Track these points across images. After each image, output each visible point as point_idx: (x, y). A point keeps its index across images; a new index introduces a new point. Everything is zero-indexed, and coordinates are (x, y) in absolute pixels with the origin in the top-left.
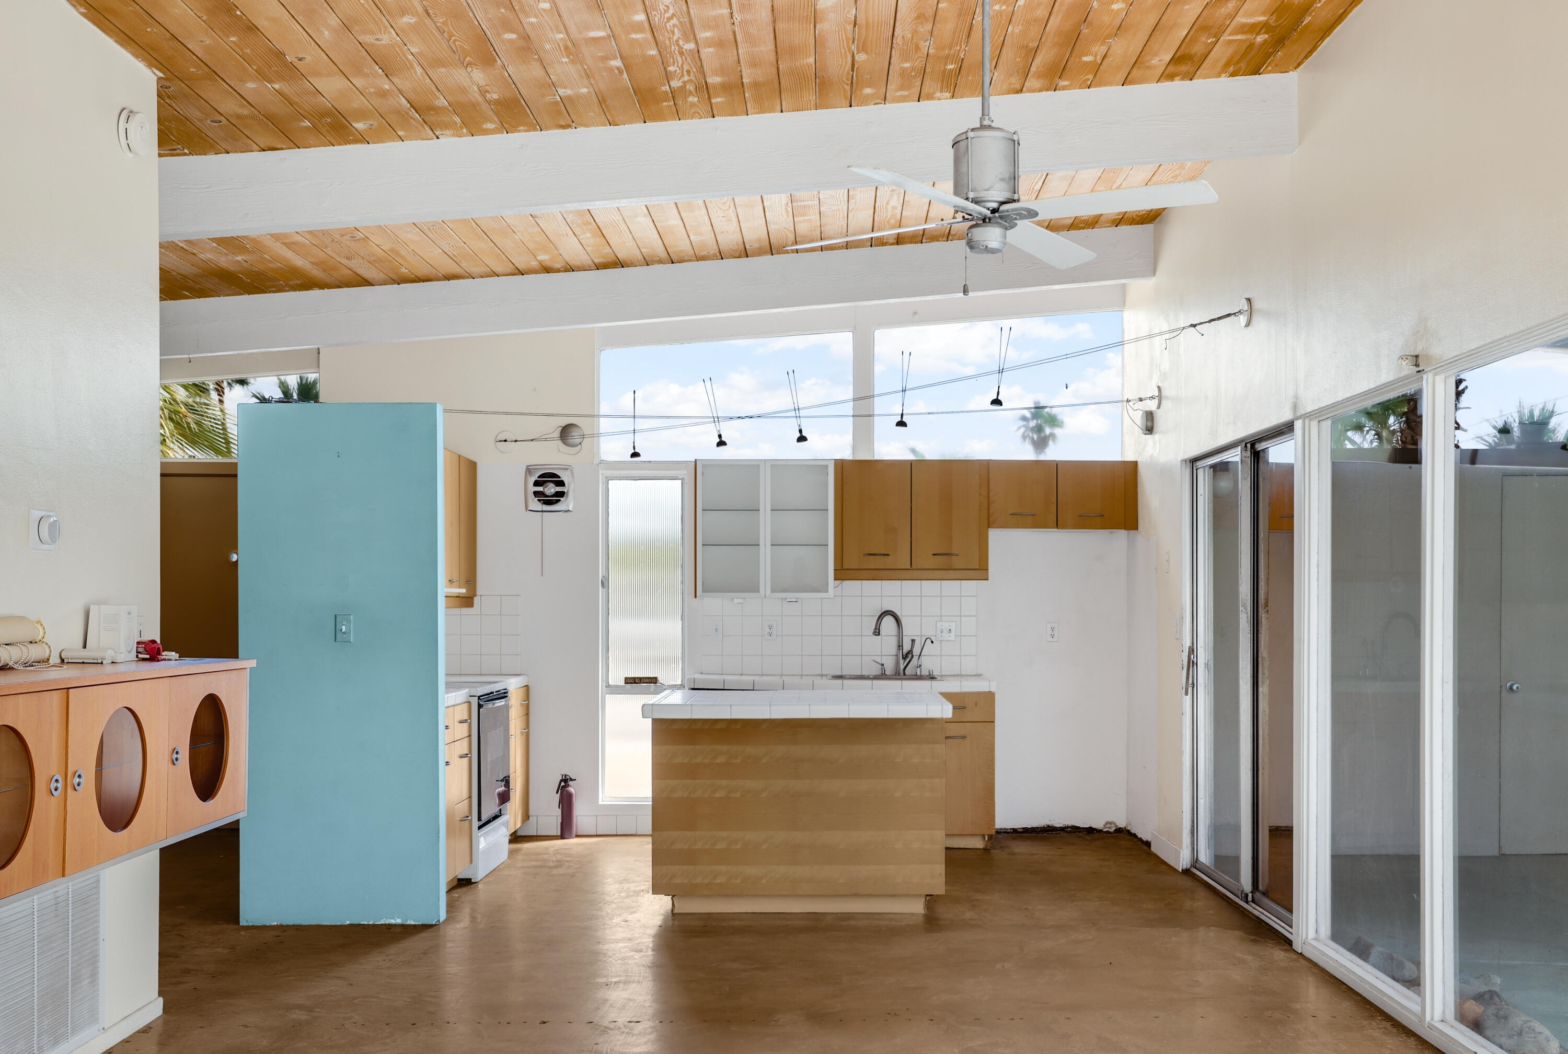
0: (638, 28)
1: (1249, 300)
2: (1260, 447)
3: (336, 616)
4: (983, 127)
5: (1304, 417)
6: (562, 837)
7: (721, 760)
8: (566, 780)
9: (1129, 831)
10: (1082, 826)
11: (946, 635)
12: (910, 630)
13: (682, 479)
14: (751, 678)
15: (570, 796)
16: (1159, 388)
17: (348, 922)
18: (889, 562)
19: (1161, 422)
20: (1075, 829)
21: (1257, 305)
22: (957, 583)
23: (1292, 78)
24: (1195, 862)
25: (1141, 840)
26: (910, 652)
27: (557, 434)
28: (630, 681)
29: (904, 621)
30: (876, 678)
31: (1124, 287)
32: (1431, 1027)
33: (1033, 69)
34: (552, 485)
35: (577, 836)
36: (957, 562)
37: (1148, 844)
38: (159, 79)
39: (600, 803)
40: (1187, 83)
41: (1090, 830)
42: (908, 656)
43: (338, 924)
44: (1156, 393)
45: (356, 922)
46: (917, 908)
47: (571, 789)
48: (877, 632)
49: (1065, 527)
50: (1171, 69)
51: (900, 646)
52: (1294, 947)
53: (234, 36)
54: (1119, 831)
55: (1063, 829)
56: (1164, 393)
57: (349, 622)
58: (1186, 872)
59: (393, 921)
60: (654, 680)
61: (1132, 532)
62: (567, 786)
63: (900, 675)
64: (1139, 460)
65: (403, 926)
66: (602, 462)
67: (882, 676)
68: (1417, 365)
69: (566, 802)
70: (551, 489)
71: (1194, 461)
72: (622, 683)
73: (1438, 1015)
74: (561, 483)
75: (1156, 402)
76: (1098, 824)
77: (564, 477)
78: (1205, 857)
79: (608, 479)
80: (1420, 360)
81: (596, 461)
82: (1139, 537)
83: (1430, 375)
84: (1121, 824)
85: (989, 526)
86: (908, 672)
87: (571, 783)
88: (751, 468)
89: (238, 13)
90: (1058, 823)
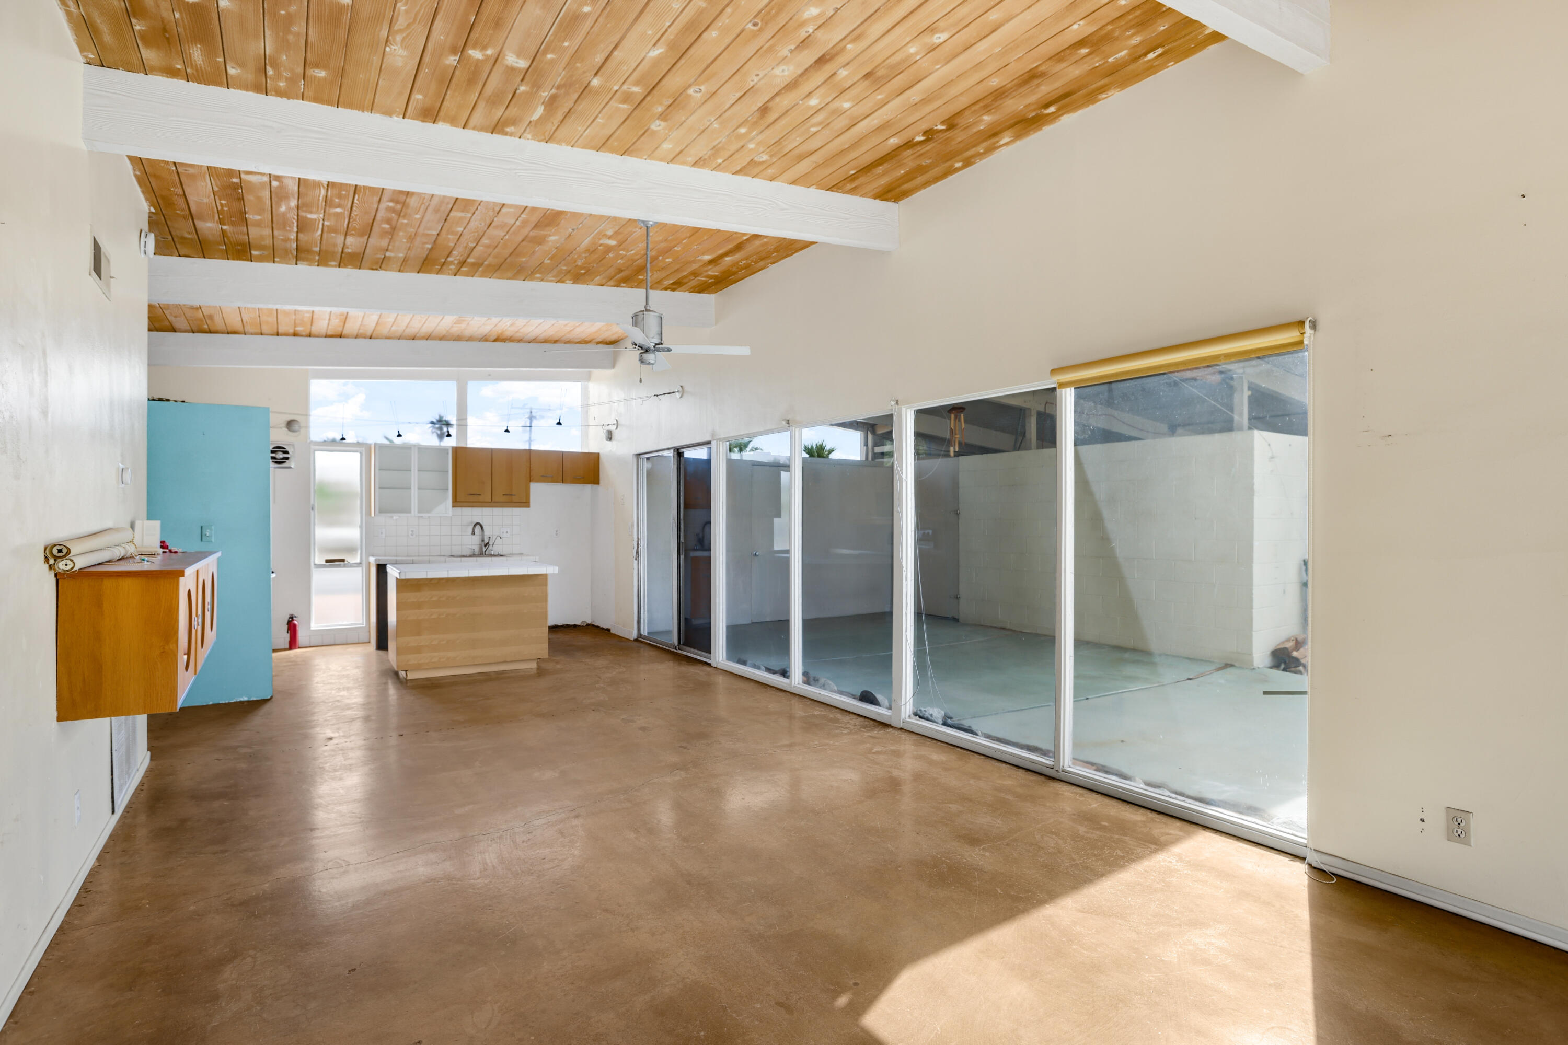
0: (453, 233)
1: (681, 386)
2: (681, 451)
3: (202, 527)
4: (647, 310)
5: (717, 440)
6: (290, 648)
7: (435, 599)
8: (292, 618)
9: (593, 626)
10: (571, 624)
11: (505, 535)
12: (487, 532)
13: (361, 453)
14: (411, 558)
15: (295, 626)
16: (617, 420)
17: (211, 703)
18: (481, 498)
19: (616, 435)
20: (568, 626)
21: (686, 389)
22: (511, 509)
23: (713, 296)
24: (640, 635)
25: (603, 628)
26: (488, 543)
27: (284, 425)
28: (327, 561)
29: (484, 527)
30: (470, 556)
31: (590, 372)
32: (795, 687)
33: (616, 278)
34: (281, 453)
35: (299, 648)
36: (515, 499)
37: (609, 630)
38: (150, 213)
39: (312, 629)
40: (672, 292)
41: (575, 626)
42: (487, 545)
43: (205, 704)
44: (615, 422)
45: (216, 702)
46: (534, 665)
47: (296, 622)
48: (473, 534)
49: (567, 482)
50: (670, 286)
51: (483, 540)
52: (712, 665)
53: (225, 200)
54: (588, 625)
55: (562, 626)
56: (619, 422)
57: (211, 530)
58: (636, 640)
59: (242, 699)
60: (343, 561)
61: (595, 486)
62: (293, 620)
63: (482, 554)
64: (601, 452)
65: (248, 702)
66: (312, 441)
67: (473, 555)
68: (788, 424)
69: (292, 627)
70: (280, 455)
71: (638, 455)
72: (324, 563)
73: (797, 683)
74: (287, 452)
75: (615, 427)
76: (578, 623)
77: (288, 449)
78: (645, 632)
79: (315, 450)
80: (790, 422)
81: (308, 441)
82: (600, 489)
83: (794, 428)
84: (589, 622)
85: (530, 481)
86: (486, 553)
87: (294, 618)
88: (407, 448)
89: (240, 191)
90: (560, 623)
